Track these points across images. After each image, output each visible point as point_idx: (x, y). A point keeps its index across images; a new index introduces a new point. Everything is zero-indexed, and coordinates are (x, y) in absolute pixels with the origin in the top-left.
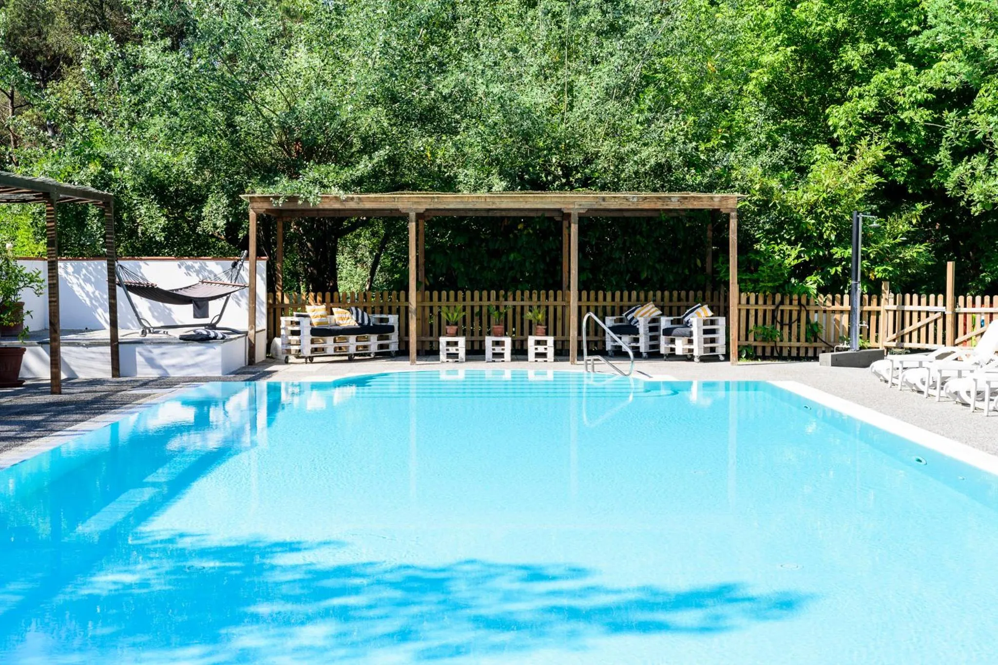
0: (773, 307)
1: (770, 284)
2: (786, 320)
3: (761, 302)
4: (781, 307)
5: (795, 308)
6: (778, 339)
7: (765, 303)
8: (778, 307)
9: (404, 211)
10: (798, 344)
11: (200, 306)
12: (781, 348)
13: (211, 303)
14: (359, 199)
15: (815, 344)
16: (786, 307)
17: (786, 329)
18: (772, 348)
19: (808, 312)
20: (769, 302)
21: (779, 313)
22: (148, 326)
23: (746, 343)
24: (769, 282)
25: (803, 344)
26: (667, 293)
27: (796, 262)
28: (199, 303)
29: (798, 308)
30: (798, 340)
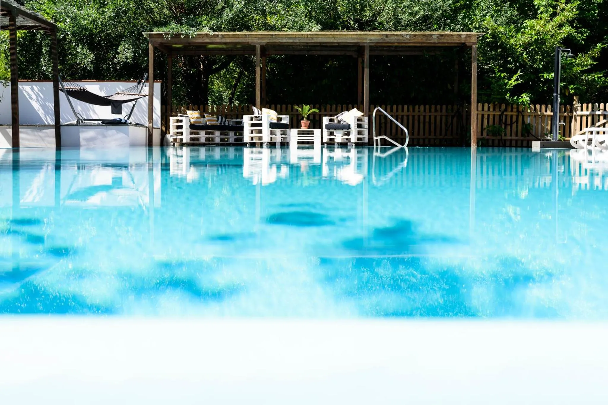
0: (499, 113)
1: (499, 96)
2: (509, 122)
3: (491, 109)
4: (505, 113)
5: (515, 114)
6: (503, 135)
7: (494, 110)
8: (503, 113)
9: (253, 44)
10: (516, 138)
11: (117, 106)
12: (505, 140)
13: (123, 105)
14: (222, 35)
15: (528, 138)
16: (509, 113)
17: (509, 128)
18: (499, 140)
19: (523, 117)
20: (497, 109)
21: (504, 116)
22: (81, 118)
23: (481, 137)
24: (498, 95)
25: (520, 137)
26: (427, 107)
27: (516, 83)
28: (115, 104)
29: (516, 114)
30: (517, 135)
